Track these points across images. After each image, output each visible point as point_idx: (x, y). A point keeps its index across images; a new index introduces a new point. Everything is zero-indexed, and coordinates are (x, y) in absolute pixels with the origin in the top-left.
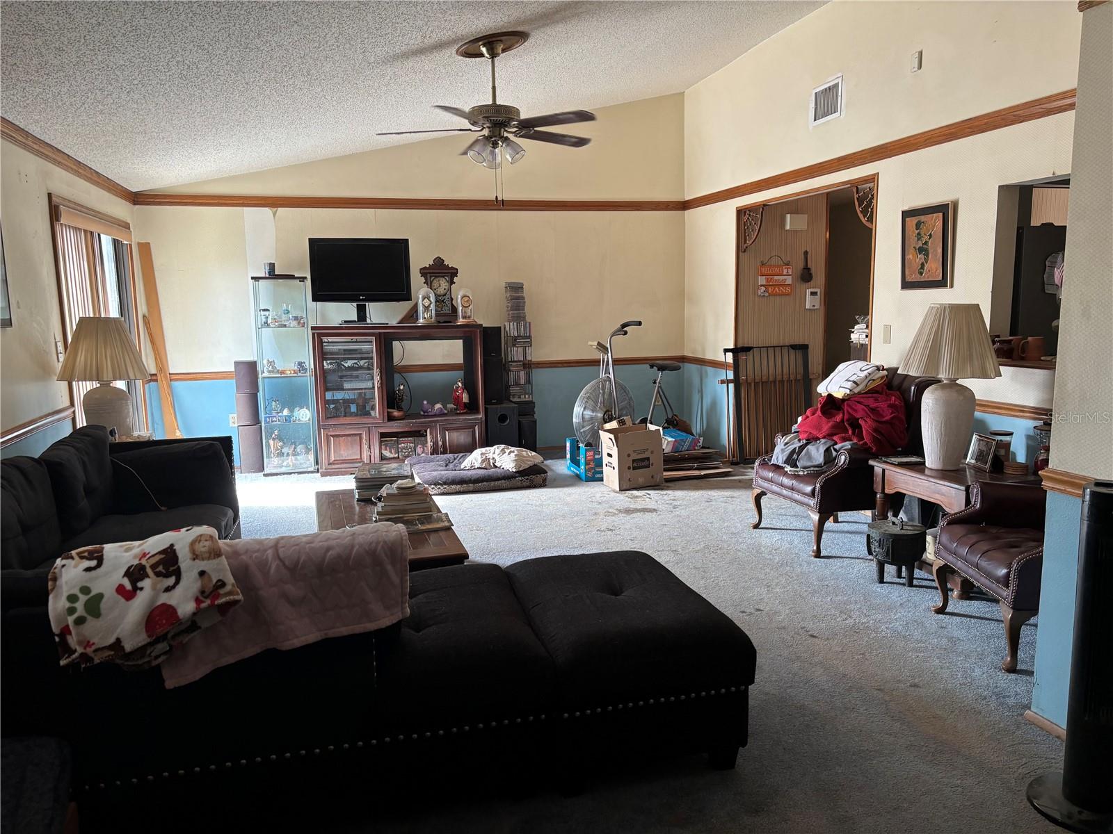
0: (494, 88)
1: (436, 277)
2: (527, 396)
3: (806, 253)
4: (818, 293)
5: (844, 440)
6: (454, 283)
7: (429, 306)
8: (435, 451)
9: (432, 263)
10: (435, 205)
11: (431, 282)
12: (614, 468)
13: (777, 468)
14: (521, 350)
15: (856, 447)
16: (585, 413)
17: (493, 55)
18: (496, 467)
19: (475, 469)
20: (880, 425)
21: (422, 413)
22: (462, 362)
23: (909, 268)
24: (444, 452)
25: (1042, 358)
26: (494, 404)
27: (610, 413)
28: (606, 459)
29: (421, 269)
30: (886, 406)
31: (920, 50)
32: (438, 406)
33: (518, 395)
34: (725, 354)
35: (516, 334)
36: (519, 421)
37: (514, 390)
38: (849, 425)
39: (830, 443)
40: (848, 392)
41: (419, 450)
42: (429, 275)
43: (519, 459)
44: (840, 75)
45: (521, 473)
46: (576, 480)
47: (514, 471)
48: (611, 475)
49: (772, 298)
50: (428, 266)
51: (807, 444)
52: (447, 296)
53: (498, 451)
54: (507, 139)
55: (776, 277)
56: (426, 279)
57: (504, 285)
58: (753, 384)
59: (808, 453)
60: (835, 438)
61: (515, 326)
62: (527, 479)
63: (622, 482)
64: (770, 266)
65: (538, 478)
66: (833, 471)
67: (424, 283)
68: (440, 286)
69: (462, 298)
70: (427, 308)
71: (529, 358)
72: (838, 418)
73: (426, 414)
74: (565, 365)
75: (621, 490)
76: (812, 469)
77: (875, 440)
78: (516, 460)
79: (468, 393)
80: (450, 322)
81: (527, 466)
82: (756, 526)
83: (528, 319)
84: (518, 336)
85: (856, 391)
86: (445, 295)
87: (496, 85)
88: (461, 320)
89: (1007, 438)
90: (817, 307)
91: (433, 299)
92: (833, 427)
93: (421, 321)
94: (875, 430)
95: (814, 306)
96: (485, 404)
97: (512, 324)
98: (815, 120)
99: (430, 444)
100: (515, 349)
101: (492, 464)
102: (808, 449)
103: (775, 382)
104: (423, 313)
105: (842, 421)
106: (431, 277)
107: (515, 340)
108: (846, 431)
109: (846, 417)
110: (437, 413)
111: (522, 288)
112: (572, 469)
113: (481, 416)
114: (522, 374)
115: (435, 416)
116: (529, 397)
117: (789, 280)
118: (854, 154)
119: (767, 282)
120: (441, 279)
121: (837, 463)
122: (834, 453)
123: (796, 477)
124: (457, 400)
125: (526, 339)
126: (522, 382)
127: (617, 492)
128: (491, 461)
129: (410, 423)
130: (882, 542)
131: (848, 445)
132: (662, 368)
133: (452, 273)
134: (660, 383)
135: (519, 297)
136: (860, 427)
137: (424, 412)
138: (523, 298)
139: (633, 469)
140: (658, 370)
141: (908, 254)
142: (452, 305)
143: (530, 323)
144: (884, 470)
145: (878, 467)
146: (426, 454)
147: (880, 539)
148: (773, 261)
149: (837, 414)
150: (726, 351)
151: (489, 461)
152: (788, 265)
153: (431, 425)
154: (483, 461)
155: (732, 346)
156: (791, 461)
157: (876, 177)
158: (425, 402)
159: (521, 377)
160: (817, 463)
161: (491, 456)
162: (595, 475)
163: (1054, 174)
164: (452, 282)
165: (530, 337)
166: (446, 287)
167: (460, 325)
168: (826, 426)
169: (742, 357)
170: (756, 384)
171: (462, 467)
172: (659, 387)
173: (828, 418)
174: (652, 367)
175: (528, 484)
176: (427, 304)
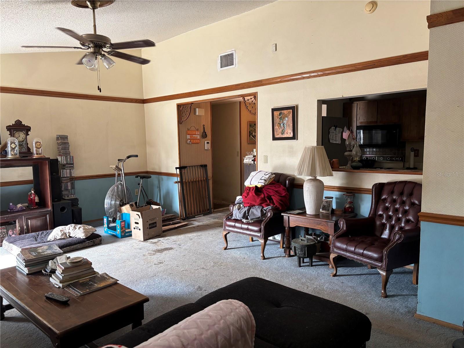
0: (95, 26)
1: (17, 131)
2: (72, 196)
3: (204, 125)
4: (209, 143)
5: (268, 205)
6: (29, 135)
7: (15, 148)
8: (21, 232)
9: (14, 123)
10: (11, 91)
11: (14, 134)
12: (140, 229)
13: (236, 221)
14: (68, 171)
15: (273, 208)
16: (112, 202)
17: (94, 8)
18: (70, 237)
19: (57, 240)
20: (282, 198)
21: (9, 211)
22: (33, 179)
23: (276, 132)
24: (28, 232)
25: (340, 167)
26: (57, 201)
27: (122, 201)
28: (133, 225)
29: (7, 127)
30: (282, 189)
31: (275, 43)
32: (19, 206)
33: (68, 196)
34: (176, 170)
35: (65, 163)
36: (72, 210)
37: (64, 193)
38: (268, 199)
39: (261, 208)
40: (263, 184)
41: (10, 233)
42: (12, 130)
43: (85, 231)
44: (234, 49)
45: (88, 238)
46: (114, 238)
47: (84, 238)
48: (138, 233)
49: (193, 145)
50: (11, 125)
51: (250, 209)
52: (24, 142)
53: (72, 228)
54: (104, 55)
55: (194, 136)
56: (10, 132)
57: (56, 136)
58: (188, 182)
59: (252, 212)
60: (263, 205)
61: (65, 159)
62: (92, 241)
63: (145, 236)
64: (191, 131)
65: (97, 240)
66: (266, 220)
67: (9, 134)
68: (19, 136)
69: (36, 143)
70: (13, 149)
71: (73, 175)
72: (262, 196)
73: (12, 211)
74: (91, 178)
75: (145, 240)
76: (255, 219)
77: (280, 204)
78: (84, 232)
79: (38, 197)
80: (27, 157)
81: (90, 234)
82: (226, 249)
83: (71, 155)
84: (67, 164)
85: (266, 184)
86: (23, 141)
87: (96, 25)
88: (36, 155)
89: (331, 199)
90: (209, 149)
91: (17, 143)
92: (261, 200)
93: (10, 156)
94: (281, 200)
95: (208, 148)
96: (52, 202)
97: (62, 157)
98: (221, 68)
99: (18, 228)
100: (65, 171)
101: (68, 236)
102: (252, 211)
103: (196, 181)
104: (11, 152)
105: (265, 197)
106: (14, 131)
107: (65, 166)
108: (266, 201)
109: (266, 195)
110: (19, 210)
111: (67, 138)
112: (109, 232)
113: (50, 208)
114: (69, 184)
115: (18, 211)
116: (73, 196)
117: (199, 138)
118: (244, 83)
119: (191, 137)
120: (20, 132)
121: (267, 216)
122: (265, 212)
123: (248, 224)
124: (31, 201)
125: (71, 165)
126: (69, 188)
127: (142, 242)
128: (68, 234)
129: (4, 217)
130: (302, 249)
131: (270, 207)
132: (142, 177)
133: (27, 129)
134: (142, 185)
135: (66, 143)
136: (272, 199)
137: (11, 210)
138: (68, 143)
139: (149, 229)
140: (141, 178)
141: (276, 126)
142: (28, 148)
143: (73, 157)
144: (289, 217)
145: (285, 216)
146: (16, 235)
147: (301, 248)
148: (193, 128)
149: (261, 194)
150: (177, 168)
151: (66, 234)
152: (198, 130)
153: (17, 217)
154: (62, 235)
155: (178, 166)
156: (245, 216)
157: (256, 94)
158: (11, 204)
159: (69, 186)
160: (258, 217)
161: (67, 231)
162: (126, 234)
163: (342, 96)
164: (27, 134)
165: (73, 164)
166: (24, 137)
167: (35, 158)
168: (258, 201)
169: (183, 171)
170: (189, 182)
171: (48, 240)
172: (141, 186)
173: (258, 197)
174: (137, 177)
175: (92, 244)
176: (13, 147)
